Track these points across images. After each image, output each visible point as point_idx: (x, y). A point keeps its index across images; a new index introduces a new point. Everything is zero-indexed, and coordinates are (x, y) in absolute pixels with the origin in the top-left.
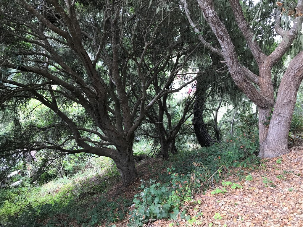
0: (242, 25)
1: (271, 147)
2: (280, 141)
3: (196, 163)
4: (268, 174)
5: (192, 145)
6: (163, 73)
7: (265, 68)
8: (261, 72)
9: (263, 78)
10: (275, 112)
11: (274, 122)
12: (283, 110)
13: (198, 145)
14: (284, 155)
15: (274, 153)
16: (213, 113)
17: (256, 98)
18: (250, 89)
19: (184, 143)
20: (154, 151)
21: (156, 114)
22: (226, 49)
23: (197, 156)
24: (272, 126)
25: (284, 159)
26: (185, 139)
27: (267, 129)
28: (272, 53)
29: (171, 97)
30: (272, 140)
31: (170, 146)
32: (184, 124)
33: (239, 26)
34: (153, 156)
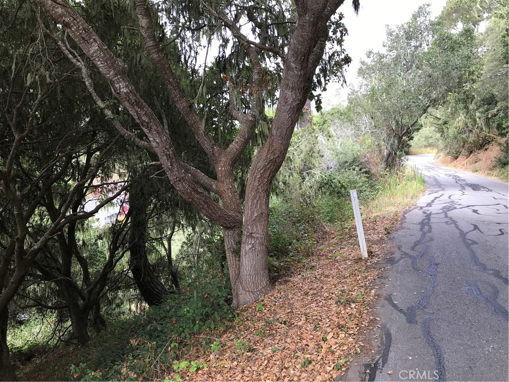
0: (181, 105)
1: (247, 287)
2: (258, 275)
3: (136, 340)
4: (246, 332)
5: (133, 307)
6: (64, 183)
7: (223, 169)
8: (219, 175)
9: (223, 183)
10: (246, 233)
11: (246, 248)
12: (255, 228)
13: (143, 304)
14: (266, 296)
15: (252, 296)
16: (163, 245)
17: (216, 215)
18: (204, 201)
19: (118, 306)
20: (58, 335)
21: (56, 261)
22: (157, 142)
23: (140, 325)
24: (244, 253)
25: (266, 302)
26: (120, 298)
27: (238, 260)
28: (231, 146)
29: (85, 226)
30: (246, 275)
31: (91, 317)
32: (115, 272)
33: (178, 106)
34: (56, 344)
